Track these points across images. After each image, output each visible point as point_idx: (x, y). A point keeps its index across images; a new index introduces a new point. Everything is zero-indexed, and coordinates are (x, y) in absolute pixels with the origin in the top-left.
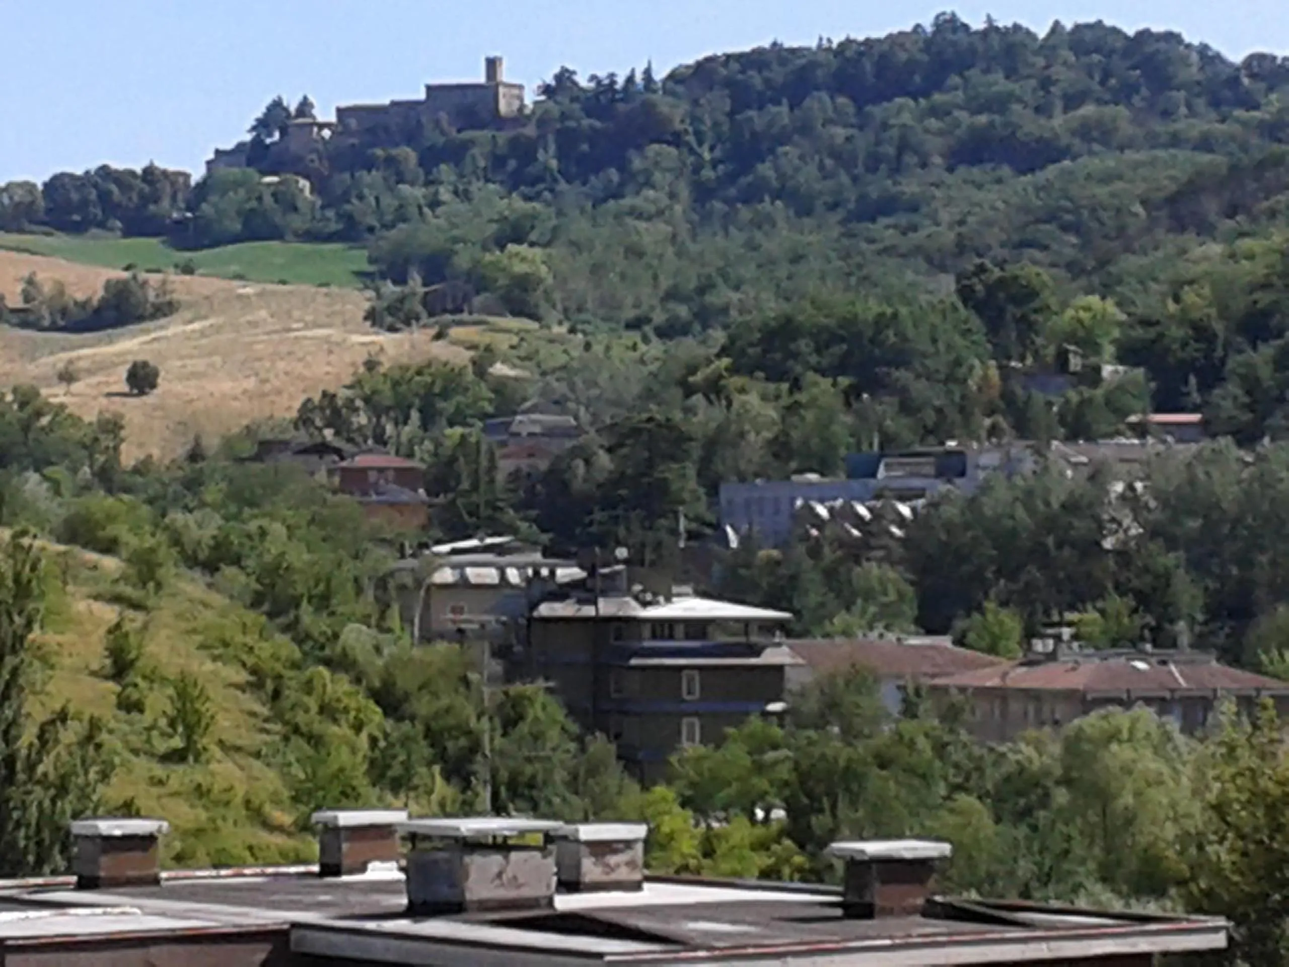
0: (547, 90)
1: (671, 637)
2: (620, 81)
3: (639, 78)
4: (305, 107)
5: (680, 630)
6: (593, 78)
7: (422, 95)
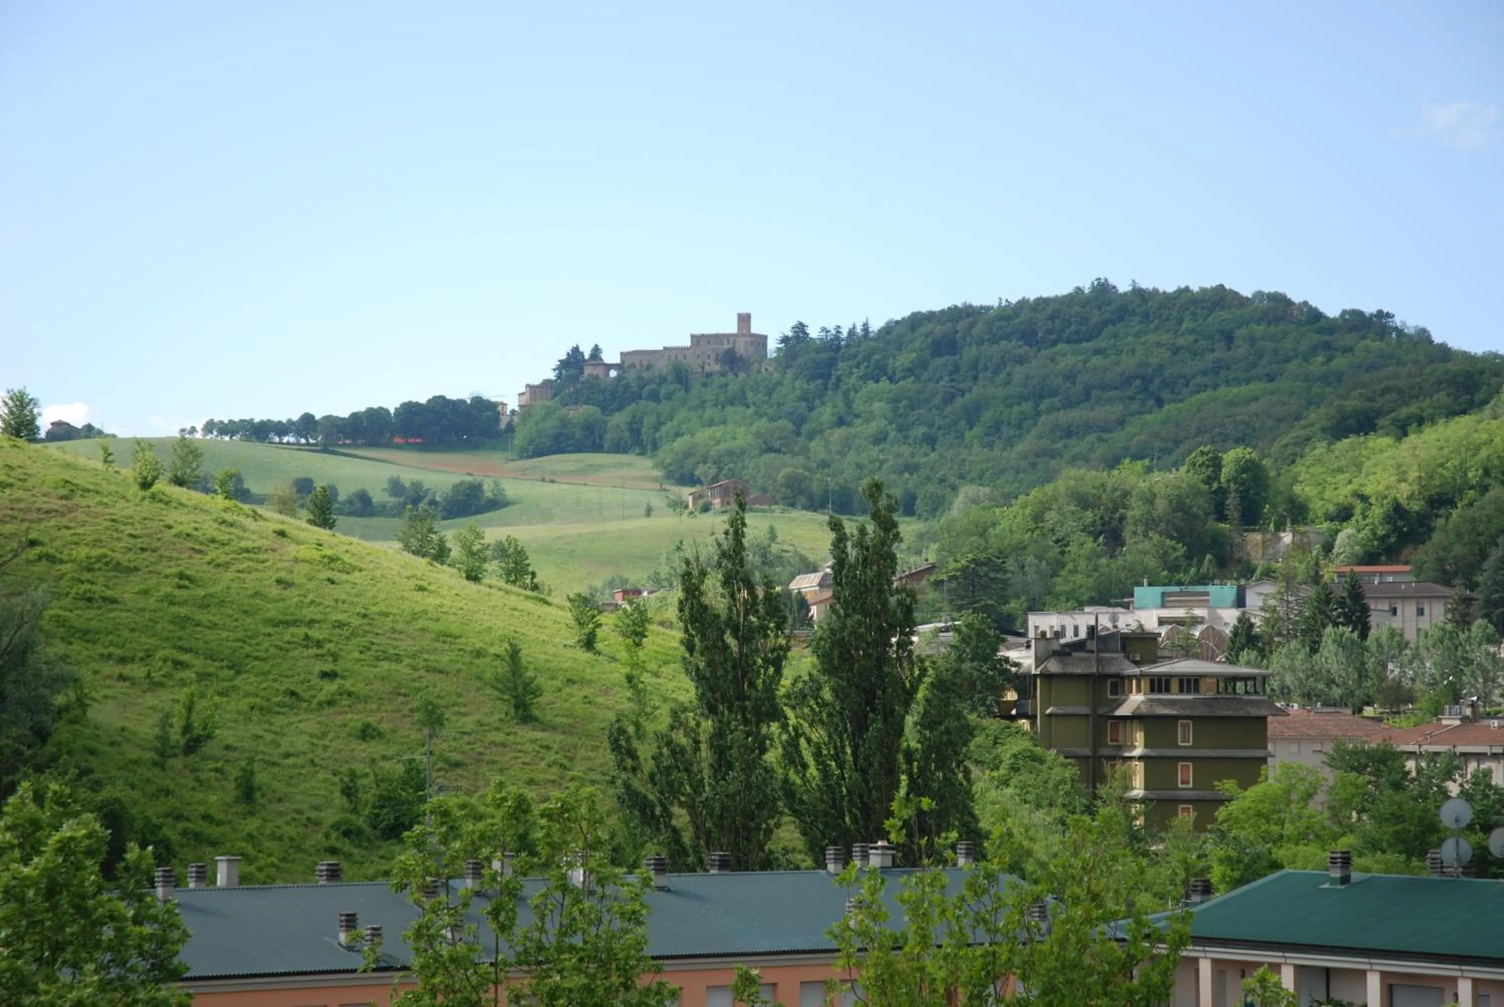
0: (785, 340)
1: (1168, 690)
2: (845, 333)
3: (859, 330)
4: (596, 351)
5: (1175, 685)
6: (824, 329)
7: (687, 343)
